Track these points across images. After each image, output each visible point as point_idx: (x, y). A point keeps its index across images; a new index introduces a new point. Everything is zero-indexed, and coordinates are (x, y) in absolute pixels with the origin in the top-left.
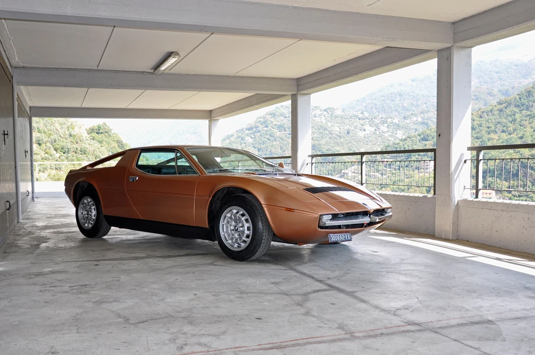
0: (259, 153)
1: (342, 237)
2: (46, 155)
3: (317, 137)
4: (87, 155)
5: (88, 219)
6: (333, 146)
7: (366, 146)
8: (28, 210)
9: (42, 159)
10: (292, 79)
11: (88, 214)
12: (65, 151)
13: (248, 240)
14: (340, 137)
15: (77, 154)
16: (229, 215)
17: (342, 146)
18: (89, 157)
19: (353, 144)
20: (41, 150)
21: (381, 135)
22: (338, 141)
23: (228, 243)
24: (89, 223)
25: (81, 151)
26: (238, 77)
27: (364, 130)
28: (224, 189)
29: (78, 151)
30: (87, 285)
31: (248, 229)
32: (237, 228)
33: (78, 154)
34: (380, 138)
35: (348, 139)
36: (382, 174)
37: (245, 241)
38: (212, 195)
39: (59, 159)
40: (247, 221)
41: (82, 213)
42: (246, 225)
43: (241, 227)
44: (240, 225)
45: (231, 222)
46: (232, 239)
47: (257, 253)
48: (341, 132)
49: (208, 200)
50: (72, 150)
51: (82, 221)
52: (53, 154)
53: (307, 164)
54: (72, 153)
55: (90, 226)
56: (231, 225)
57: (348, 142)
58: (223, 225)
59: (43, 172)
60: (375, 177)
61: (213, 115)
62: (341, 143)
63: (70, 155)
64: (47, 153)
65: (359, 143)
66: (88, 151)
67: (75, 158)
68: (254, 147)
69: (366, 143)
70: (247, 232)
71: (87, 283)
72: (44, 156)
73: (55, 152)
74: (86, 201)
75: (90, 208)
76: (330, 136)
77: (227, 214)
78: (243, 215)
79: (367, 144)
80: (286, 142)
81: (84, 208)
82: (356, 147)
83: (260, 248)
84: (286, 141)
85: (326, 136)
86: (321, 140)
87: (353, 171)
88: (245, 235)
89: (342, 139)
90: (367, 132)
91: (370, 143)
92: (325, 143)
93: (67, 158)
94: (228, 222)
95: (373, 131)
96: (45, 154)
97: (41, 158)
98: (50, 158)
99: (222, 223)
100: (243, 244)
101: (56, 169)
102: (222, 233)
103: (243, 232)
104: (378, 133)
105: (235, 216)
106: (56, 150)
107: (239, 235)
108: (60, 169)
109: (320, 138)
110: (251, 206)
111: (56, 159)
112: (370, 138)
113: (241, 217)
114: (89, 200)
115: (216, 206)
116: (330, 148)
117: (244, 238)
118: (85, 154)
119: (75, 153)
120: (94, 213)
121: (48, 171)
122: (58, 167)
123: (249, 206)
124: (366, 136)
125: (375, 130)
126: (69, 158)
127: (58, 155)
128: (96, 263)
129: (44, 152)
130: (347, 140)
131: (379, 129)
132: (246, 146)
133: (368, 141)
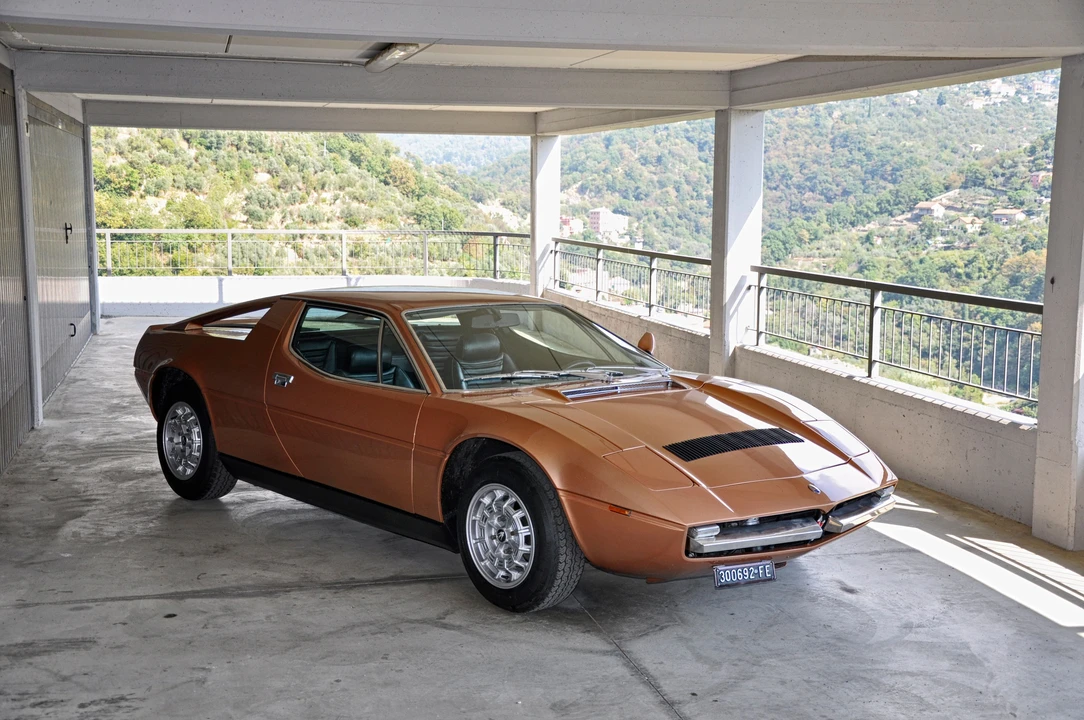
0: (702, 154)
1: (750, 572)
2: (163, 151)
3: (854, 113)
4: (267, 155)
5: (181, 454)
6: (897, 139)
7: (990, 135)
8: (72, 374)
9: (153, 162)
10: (718, 73)
11: (184, 443)
12: (211, 142)
13: (528, 566)
14: (919, 114)
15: (241, 152)
16: (487, 500)
17: (920, 136)
18: (272, 159)
19: (951, 132)
20: (149, 139)
21: (1034, 105)
22: (912, 125)
23: (482, 566)
24: (186, 465)
25: (250, 143)
26: (580, 70)
27: (987, 93)
28: (477, 440)
29: (244, 144)
30: (122, 698)
31: (528, 540)
32: (502, 534)
33: (244, 150)
34: (1031, 115)
35: (939, 117)
36: (1029, 213)
37: (519, 569)
38: (450, 450)
39: (195, 164)
40: (524, 521)
41: (171, 440)
42: (523, 531)
43: (512, 534)
44: (511, 529)
45: (491, 518)
46: (492, 559)
47: (547, 600)
48: (921, 99)
49: (442, 460)
50: (227, 142)
51: (169, 457)
52: (181, 149)
53: (749, 288)
54: (229, 149)
55: (189, 471)
56: (490, 527)
57: (940, 126)
58: (474, 521)
59: (157, 195)
60: (1010, 220)
61: (541, 126)
62: (921, 129)
63: (222, 153)
64: (164, 147)
65: (970, 128)
66: (268, 144)
67: (234, 161)
68: (688, 139)
69: (990, 128)
70: (524, 548)
71: (124, 692)
72: (156, 153)
73: (184, 145)
74: (180, 412)
75: (189, 431)
76: (891, 109)
77: (483, 497)
78: (516, 507)
79: (993, 132)
80: (773, 127)
81: (176, 429)
82: (961, 140)
83: (553, 590)
84: (772, 122)
85: (880, 110)
86: (864, 122)
87: (948, 203)
88: (520, 554)
89: (924, 120)
90: (996, 99)
91: (1000, 128)
92: (875, 130)
93: (215, 161)
94: (484, 518)
95: (1012, 93)
96: (159, 149)
97: (149, 160)
98: (174, 159)
99: (472, 516)
100: (515, 575)
101: (188, 187)
102: (471, 542)
103: (516, 545)
104: (1025, 99)
105: (500, 508)
106: (188, 140)
107: (508, 551)
108: (199, 187)
109: (863, 116)
110: (533, 489)
111: (188, 163)
112: (1002, 116)
113: (511, 510)
114: (188, 410)
115: (462, 471)
116: (889, 143)
117: (517, 562)
118: (261, 150)
119: (235, 149)
120: (197, 440)
121: (169, 193)
122: (192, 182)
123: (528, 489)
124: (991, 111)
125: (1018, 92)
126: (221, 161)
127: (193, 153)
128: (170, 606)
129: (158, 145)
130: (937, 122)
131: (1029, 88)
132: (669, 135)
133: (996, 122)
